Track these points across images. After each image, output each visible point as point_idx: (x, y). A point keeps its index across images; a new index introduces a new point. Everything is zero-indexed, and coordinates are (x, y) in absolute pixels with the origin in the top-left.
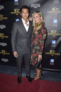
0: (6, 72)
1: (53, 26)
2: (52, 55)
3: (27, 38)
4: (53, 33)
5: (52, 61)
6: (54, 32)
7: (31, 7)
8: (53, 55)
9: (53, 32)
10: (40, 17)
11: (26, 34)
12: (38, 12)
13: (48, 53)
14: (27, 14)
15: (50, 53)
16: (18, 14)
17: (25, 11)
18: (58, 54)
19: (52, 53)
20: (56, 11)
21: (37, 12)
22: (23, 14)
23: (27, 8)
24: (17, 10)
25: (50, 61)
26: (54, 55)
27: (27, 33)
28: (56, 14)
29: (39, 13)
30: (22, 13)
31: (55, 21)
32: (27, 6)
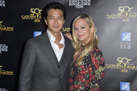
3: (59, 76)
4: (122, 64)
7: (70, 5)
9: (122, 61)
10: (90, 27)
11: (56, 66)
12: (84, 16)
14: (61, 22)
17: (55, 14)
20: (127, 14)
21: (82, 18)
22: (51, 22)
23: (59, 9)
27: (59, 65)
29: (87, 19)
30: (48, 18)
31: (127, 37)
32: (61, 4)
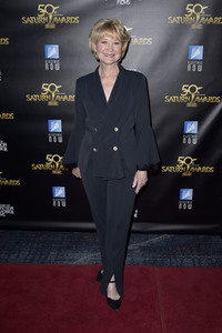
0: (12, 257)
1: (189, 69)
2: (184, 174)
5: (187, 194)
6: (193, 90)
8: (190, 174)
13: (170, 169)
15: (179, 168)
16: (53, 26)
18: (205, 169)
19: (184, 166)
24: (49, 9)
25: (178, 195)
26: (194, 173)
28: (200, 27)
